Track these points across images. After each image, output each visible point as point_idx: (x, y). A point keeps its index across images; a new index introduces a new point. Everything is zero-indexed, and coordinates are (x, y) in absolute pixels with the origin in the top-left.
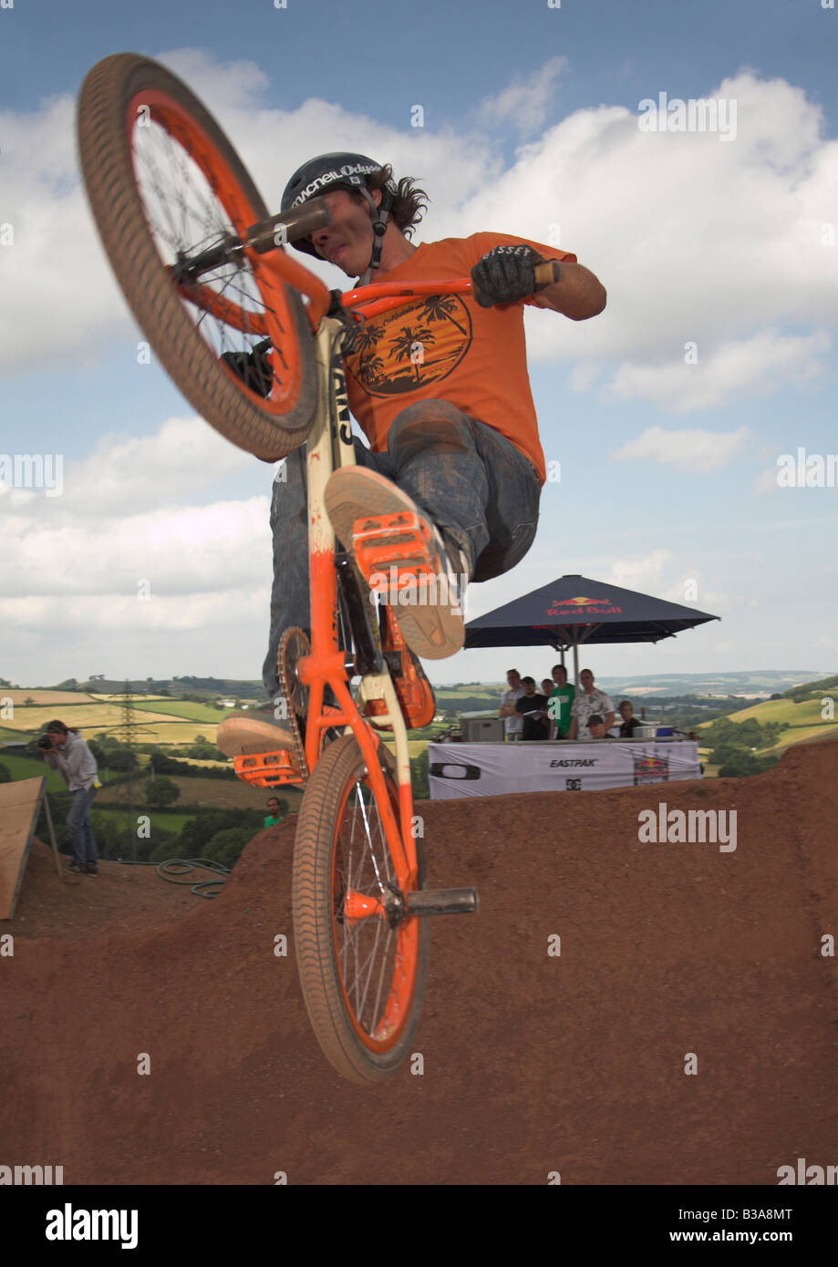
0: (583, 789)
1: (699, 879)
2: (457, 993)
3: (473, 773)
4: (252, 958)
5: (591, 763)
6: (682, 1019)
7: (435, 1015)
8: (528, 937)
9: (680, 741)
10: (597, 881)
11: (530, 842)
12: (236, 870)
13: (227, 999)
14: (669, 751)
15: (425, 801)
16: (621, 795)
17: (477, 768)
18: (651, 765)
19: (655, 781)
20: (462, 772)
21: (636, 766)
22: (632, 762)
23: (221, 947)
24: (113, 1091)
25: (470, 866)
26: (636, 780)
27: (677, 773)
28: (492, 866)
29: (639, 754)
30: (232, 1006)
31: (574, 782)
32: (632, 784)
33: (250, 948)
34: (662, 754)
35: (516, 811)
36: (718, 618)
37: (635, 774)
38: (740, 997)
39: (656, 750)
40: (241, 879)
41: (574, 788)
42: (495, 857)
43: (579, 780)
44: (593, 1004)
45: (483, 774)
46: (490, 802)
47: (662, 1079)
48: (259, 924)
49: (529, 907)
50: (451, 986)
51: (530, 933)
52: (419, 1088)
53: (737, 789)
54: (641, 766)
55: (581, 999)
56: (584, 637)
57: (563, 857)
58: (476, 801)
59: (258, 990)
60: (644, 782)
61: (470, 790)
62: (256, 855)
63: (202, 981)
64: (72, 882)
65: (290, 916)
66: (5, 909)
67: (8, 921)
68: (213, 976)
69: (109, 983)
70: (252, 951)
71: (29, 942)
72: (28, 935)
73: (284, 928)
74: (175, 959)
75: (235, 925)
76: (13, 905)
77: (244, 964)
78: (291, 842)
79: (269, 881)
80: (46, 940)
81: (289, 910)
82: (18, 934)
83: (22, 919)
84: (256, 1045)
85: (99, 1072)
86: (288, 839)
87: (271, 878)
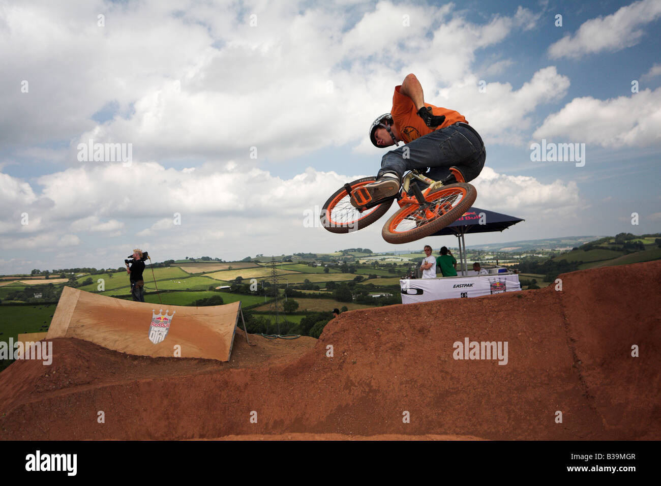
0: (468, 297)
1: (520, 334)
2: (416, 386)
3: (420, 292)
4: (329, 374)
5: (471, 285)
6: (514, 395)
7: (407, 396)
8: (445, 361)
9: (512, 274)
10: (475, 336)
11: (445, 320)
12: (321, 337)
13: (319, 391)
14: (506, 279)
15: (400, 305)
16: (484, 299)
17: (422, 290)
18: (498, 285)
19: (500, 292)
20: (416, 292)
21: (491, 286)
22: (489, 284)
23: (315, 369)
25: (419, 331)
26: (491, 292)
27: (509, 288)
28: (429, 331)
29: (492, 281)
30: (321, 394)
31: (464, 294)
32: (490, 294)
34: (503, 281)
35: (438, 307)
36: (524, 220)
37: (491, 289)
38: (540, 385)
39: (500, 279)
40: (323, 341)
41: (464, 297)
42: (430, 327)
43: (466, 293)
44: (475, 389)
45: (424, 292)
46: (426, 304)
47: (506, 421)
49: (445, 348)
50: (413, 383)
51: (446, 359)
53: (535, 294)
54: (494, 287)
55: (469, 387)
56: (466, 231)
57: (459, 326)
58: (421, 304)
59: (332, 387)
60: (495, 292)
61: (420, 299)
62: (329, 330)
63: (308, 384)
64: (253, 344)
65: (345, 355)
66: (226, 357)
67: (227, 362)
68: (313, 382)
69: (270, 387)
70: (328, 371)
71: (237, 370)
72: (236, 368)
73: (342, 361)
74: (297, 375)
75: (322, 360)
76: (229, 355)
77: (325, 376)
78: (343, 324)
79: (334, 341)
80: (244, 369)
81: (344, 353)
82: (232, 368)
83: (234, 361)
84: (332, 410)
85: (267, 424)
86: (342, 323)
87: (335, 339)
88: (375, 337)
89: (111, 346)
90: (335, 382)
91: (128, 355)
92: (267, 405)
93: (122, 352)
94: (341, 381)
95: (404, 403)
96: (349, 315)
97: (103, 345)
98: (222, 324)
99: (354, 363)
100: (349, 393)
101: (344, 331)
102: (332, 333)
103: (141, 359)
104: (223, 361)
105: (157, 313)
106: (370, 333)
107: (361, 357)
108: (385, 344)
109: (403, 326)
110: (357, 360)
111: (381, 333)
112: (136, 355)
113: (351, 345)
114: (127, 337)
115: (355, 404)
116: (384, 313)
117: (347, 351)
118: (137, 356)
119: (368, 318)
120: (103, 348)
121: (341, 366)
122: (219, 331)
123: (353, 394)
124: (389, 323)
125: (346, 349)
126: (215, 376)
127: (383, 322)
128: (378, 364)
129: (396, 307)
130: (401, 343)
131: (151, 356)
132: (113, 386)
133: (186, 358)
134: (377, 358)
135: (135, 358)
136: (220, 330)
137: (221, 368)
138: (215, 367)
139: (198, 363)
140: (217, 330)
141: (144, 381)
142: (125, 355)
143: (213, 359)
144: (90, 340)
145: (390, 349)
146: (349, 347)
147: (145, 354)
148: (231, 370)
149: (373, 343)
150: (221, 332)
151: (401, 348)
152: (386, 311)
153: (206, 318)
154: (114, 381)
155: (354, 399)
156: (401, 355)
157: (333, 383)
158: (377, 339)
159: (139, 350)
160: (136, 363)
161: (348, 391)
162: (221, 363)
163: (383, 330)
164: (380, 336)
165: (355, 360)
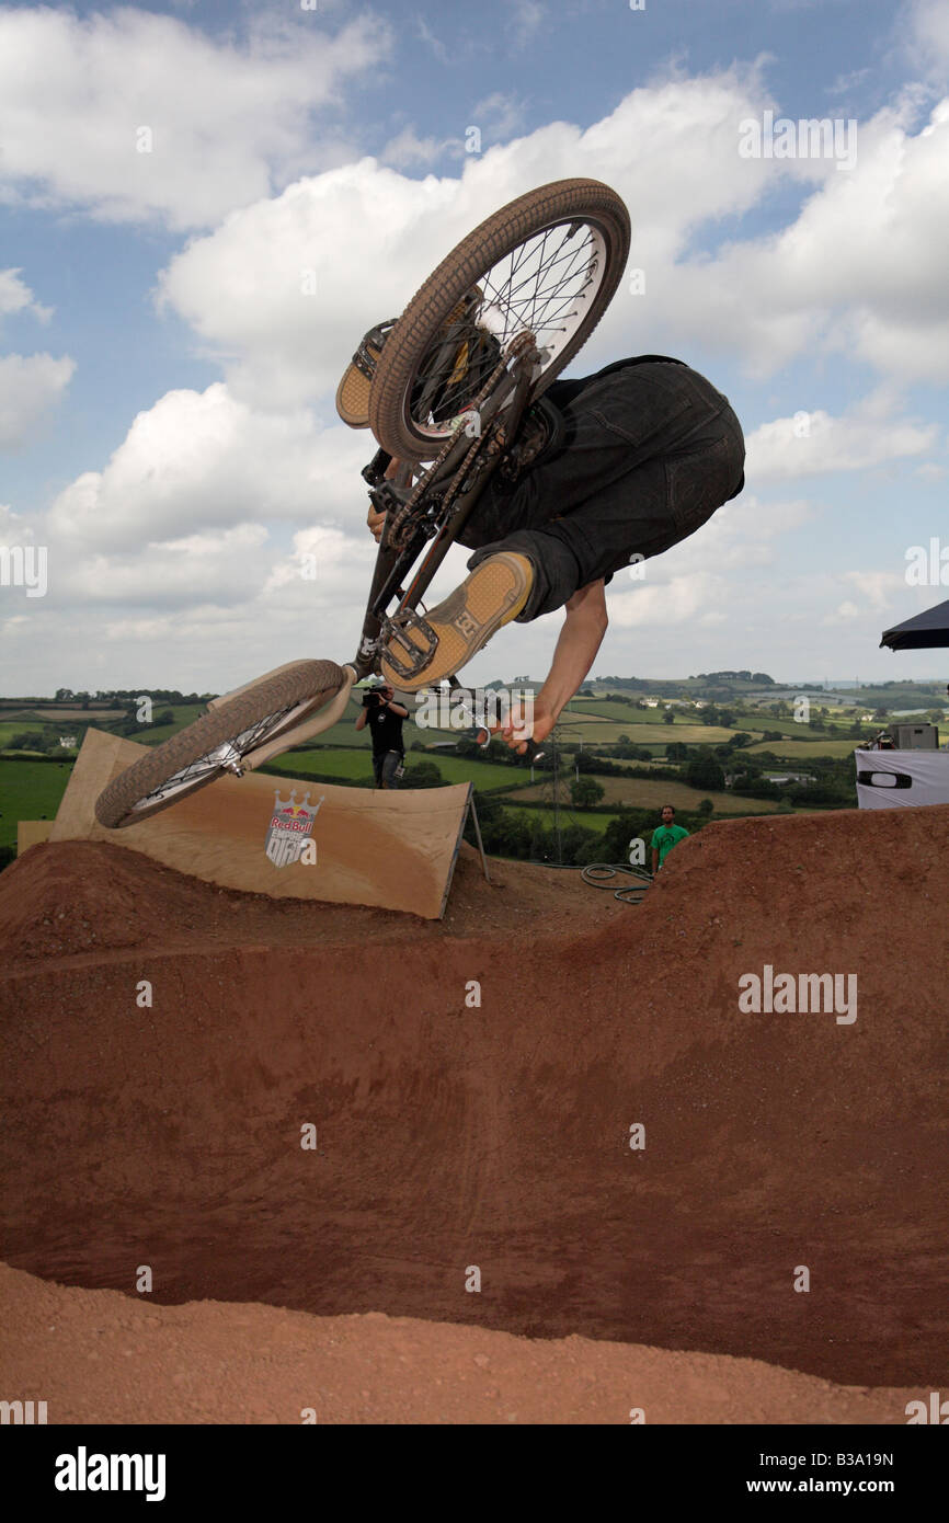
3: (904, 781)
4: (675, 965)
13: (651, 1005)
15: (855, 811)
17: (908, 777)
20: (892, 781)
23: (644, 953)
24: (539, 1091)
25: (901, 879)
28: (925, 879)
30: (655, 1013)
33: (673, 956)
40: (664, 886)
42: (928, 870)
45: (914, 782)
46: (922, 813)
48: (682, 932)
52: (847, 1107)
58: (907, 812)
59: (681, 998)
61: (904, 799)
62: (679, 862)
63: (625, 986)
64: (499, 884)
65: (714, 925)
66: (435, 910)
67: (437, 920)
68: (636, 982)
69: (535, 985)
70: (674, 959)
71: (457, 942)
72: (458, 936)
73: (707, 937)
74: (599, 964)
75: (658, 932)
76: (443, 906)
77: (666, 970)
78: (715, 850)
79: (691, 890)
80: (474, 940)
81: (713, 918)
82: (447, 934)
83: (452, 919)
84: (679, 1053)
85: (525, 1071)
86: (711, 847)
87: (693, 885)
88: (792, 886)
89: (186, 866)
90: (688, 986)
91: (219, 889)
92: (527, 1028)
93: (208, 879)
94: (703, 986)
95: (858, 1050)
96: (728, 829)
97: (167, 863)
98: (429, 834)
99: (737, 944)
100: (723, 1015)
101: (716, 866)
102: (687, 869)
103: (248, 898)
104: (428, 918)
105: (284, 798)
106: (777, 874)
107: (754, 930)
108: (815, 904)
109: (859, 863)
110: (743, 937)
111: (805, 876)
112: (237, 888)
113: (730, 901)
114: (220, 847)
115: (737, 1044)
116: (813, 828)
117: (722, 914)
118: (239, 891)
119: (774, 839)
120: (167, 869)
121: (706, 949)
122: (421, 848)
123: (732, 1019)
124: (824, 853)
125: (718, 908)
126: (408, 949)
127: (812, 850)
128: (796, 950)
129: (846, 817)
130: (854, 903)
131: (269, 893)
132: (184, 957)
133: (346, 905)
134: (793, 936)
135: (235, 895)
136: (425, 847)
137: (424, 932)
138: (411, 930)
139: (373, 916)
140: (415, 846)
141: (251, 950)
142: (213, 888)
143: (405, 910)
144: (139, 848)
145: (826, 917)
146: (726, 906)
147: (258, 889)
148: (446, 940)
149: (783, 899)
150: (426, 851)
151: (853, 916)
152: (819, 825)
153: (395, 815)
154: (187, 944)
155: (734, 1030)
156: (853, 932)
157: (686, 989)
158: (795, 891)
159: (245, 880)
160: (236, 905)
161: (719, 1010)
162: (424, 922)
163: (812, 869)
164: (803, 883)
165: (738, 938)
